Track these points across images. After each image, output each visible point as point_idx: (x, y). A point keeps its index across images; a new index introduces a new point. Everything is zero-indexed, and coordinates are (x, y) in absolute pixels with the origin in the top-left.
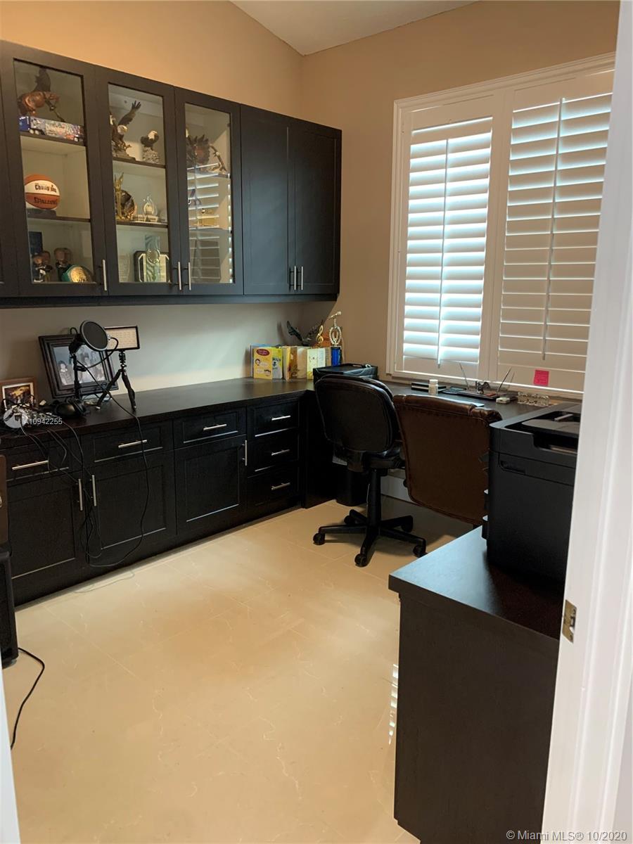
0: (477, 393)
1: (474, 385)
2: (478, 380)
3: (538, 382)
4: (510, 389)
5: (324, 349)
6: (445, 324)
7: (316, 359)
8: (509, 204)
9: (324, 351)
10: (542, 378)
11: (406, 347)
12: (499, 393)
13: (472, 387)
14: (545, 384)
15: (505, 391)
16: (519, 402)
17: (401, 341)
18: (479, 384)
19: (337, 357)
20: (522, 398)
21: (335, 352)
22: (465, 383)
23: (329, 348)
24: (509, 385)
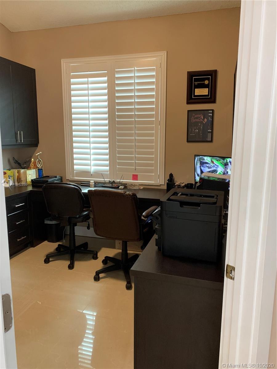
0: (110, 185)
1: (108, 182)
2: (110, 180)
3: (134, 179)
4: (123, 183)
5: (34, 170)
6: (93, 157)
7: (31, 175)
8: (116, 107)
9: (35, 171)
10: (135, 177)
11: (75, 167)
12: (119, 185)
13: (108, 183)
14: (137, 180)
15: (122, 184)
16: (128, 188)
17: (73, 164)
18: (111, 181)
19: (41, 173)
20: (129, 186)
21: (40, 171)
22: (104, 182)
23: (37, 169)
24: (122, 181)
